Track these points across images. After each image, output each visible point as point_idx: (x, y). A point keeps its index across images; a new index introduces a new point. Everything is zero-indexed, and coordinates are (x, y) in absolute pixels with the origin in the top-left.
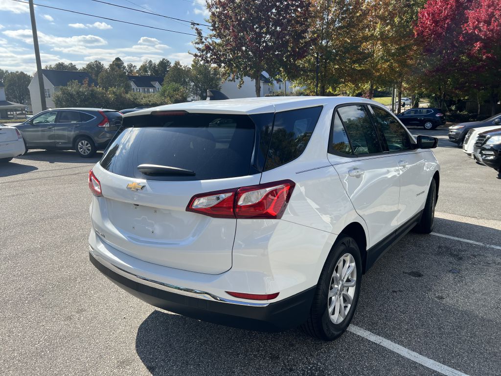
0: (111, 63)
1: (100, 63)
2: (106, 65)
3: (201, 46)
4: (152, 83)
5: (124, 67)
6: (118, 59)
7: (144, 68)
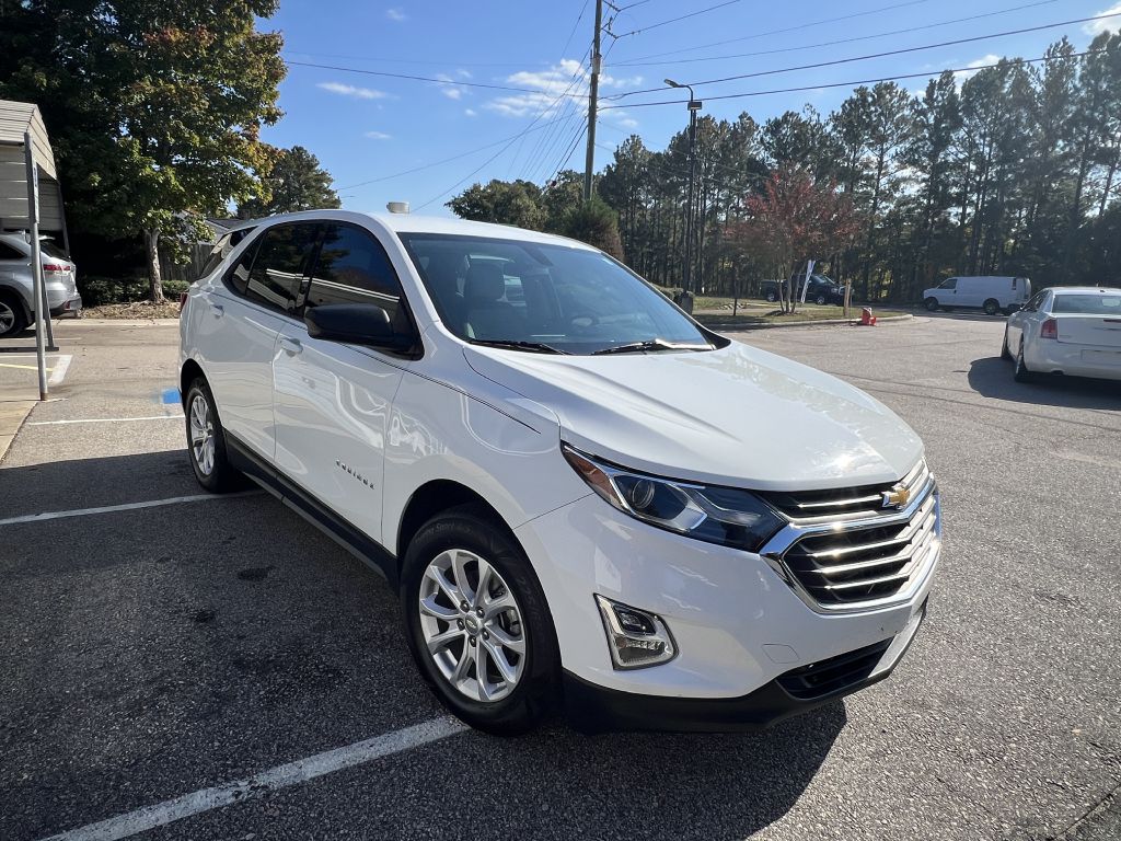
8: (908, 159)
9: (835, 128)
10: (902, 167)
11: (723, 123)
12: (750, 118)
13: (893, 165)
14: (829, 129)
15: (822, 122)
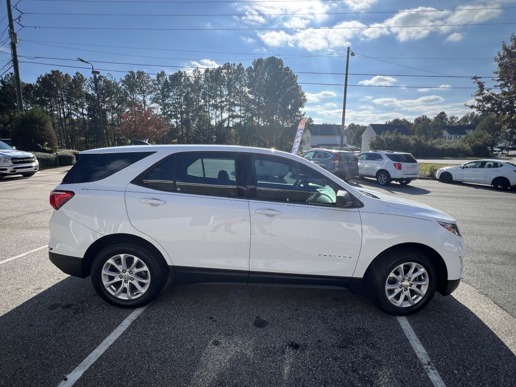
0: (436, 116)
1: (426, 117)
2: (431, 117)
3: (480, 98)
4: (466, 131)
5: (447, 119)
6: (443, 113)
7: (465, 119)
8: (155, 100)
9: (123, 85)
10: (152, 103)
11: (66, 75)
12: (81, 75)
13: (148, 102)
14: (120, 85)
15: (117, 82)
